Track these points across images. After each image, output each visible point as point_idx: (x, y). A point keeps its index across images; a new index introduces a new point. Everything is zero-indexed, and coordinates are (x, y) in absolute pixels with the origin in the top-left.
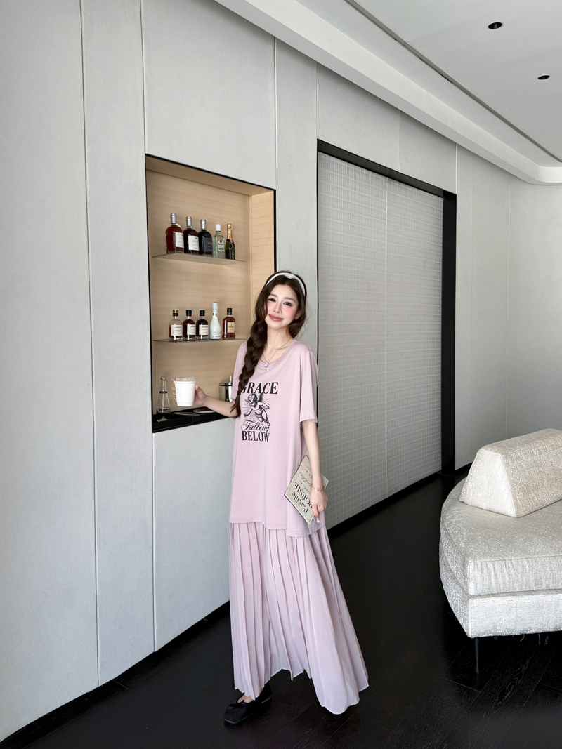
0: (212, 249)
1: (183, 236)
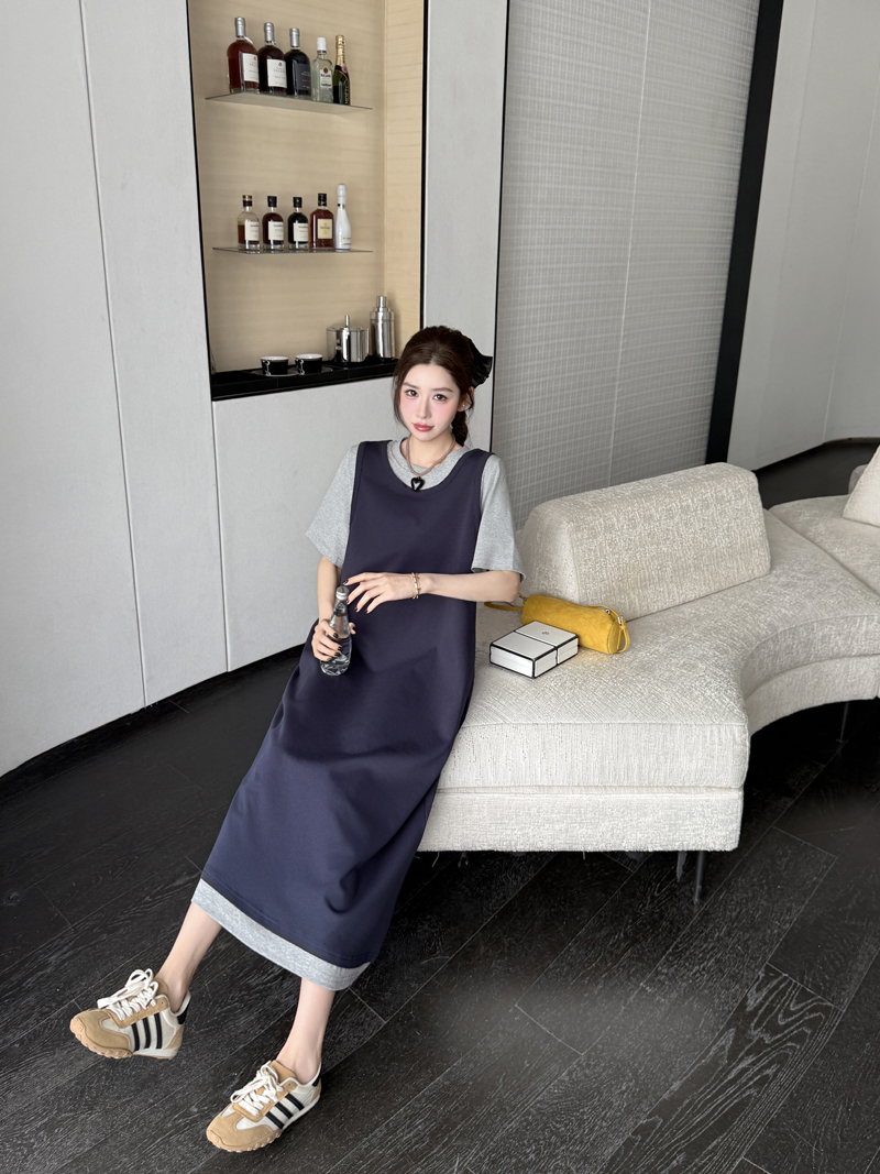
0: (309, 84)
1: (256, 61)
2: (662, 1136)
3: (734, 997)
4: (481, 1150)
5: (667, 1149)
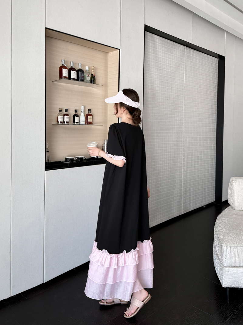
0: (84, 78)
1: (67, 71)
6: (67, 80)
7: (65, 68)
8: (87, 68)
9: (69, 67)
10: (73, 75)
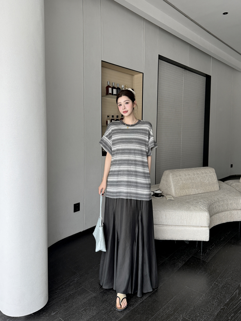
1: (111, 89)
2: (227, 310)
3: (237, 284)
4: (186, 313)
5: (229, 313)
6: (111, 96)
7: (110, 87)
8: (123, 86)
9: (112, 87)
10: (115, 92)
